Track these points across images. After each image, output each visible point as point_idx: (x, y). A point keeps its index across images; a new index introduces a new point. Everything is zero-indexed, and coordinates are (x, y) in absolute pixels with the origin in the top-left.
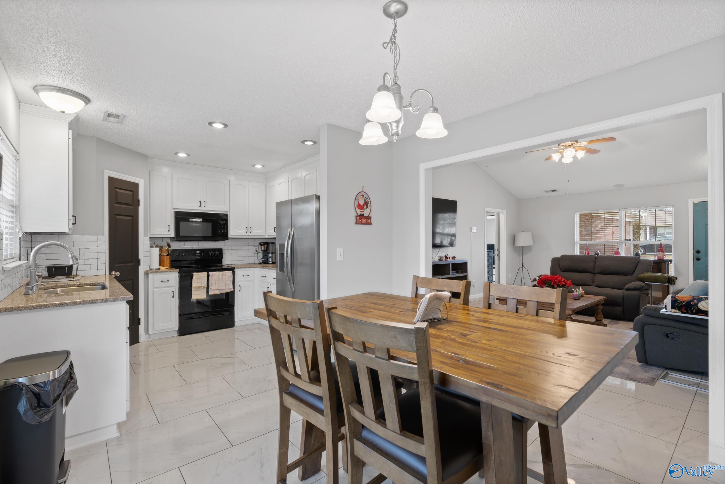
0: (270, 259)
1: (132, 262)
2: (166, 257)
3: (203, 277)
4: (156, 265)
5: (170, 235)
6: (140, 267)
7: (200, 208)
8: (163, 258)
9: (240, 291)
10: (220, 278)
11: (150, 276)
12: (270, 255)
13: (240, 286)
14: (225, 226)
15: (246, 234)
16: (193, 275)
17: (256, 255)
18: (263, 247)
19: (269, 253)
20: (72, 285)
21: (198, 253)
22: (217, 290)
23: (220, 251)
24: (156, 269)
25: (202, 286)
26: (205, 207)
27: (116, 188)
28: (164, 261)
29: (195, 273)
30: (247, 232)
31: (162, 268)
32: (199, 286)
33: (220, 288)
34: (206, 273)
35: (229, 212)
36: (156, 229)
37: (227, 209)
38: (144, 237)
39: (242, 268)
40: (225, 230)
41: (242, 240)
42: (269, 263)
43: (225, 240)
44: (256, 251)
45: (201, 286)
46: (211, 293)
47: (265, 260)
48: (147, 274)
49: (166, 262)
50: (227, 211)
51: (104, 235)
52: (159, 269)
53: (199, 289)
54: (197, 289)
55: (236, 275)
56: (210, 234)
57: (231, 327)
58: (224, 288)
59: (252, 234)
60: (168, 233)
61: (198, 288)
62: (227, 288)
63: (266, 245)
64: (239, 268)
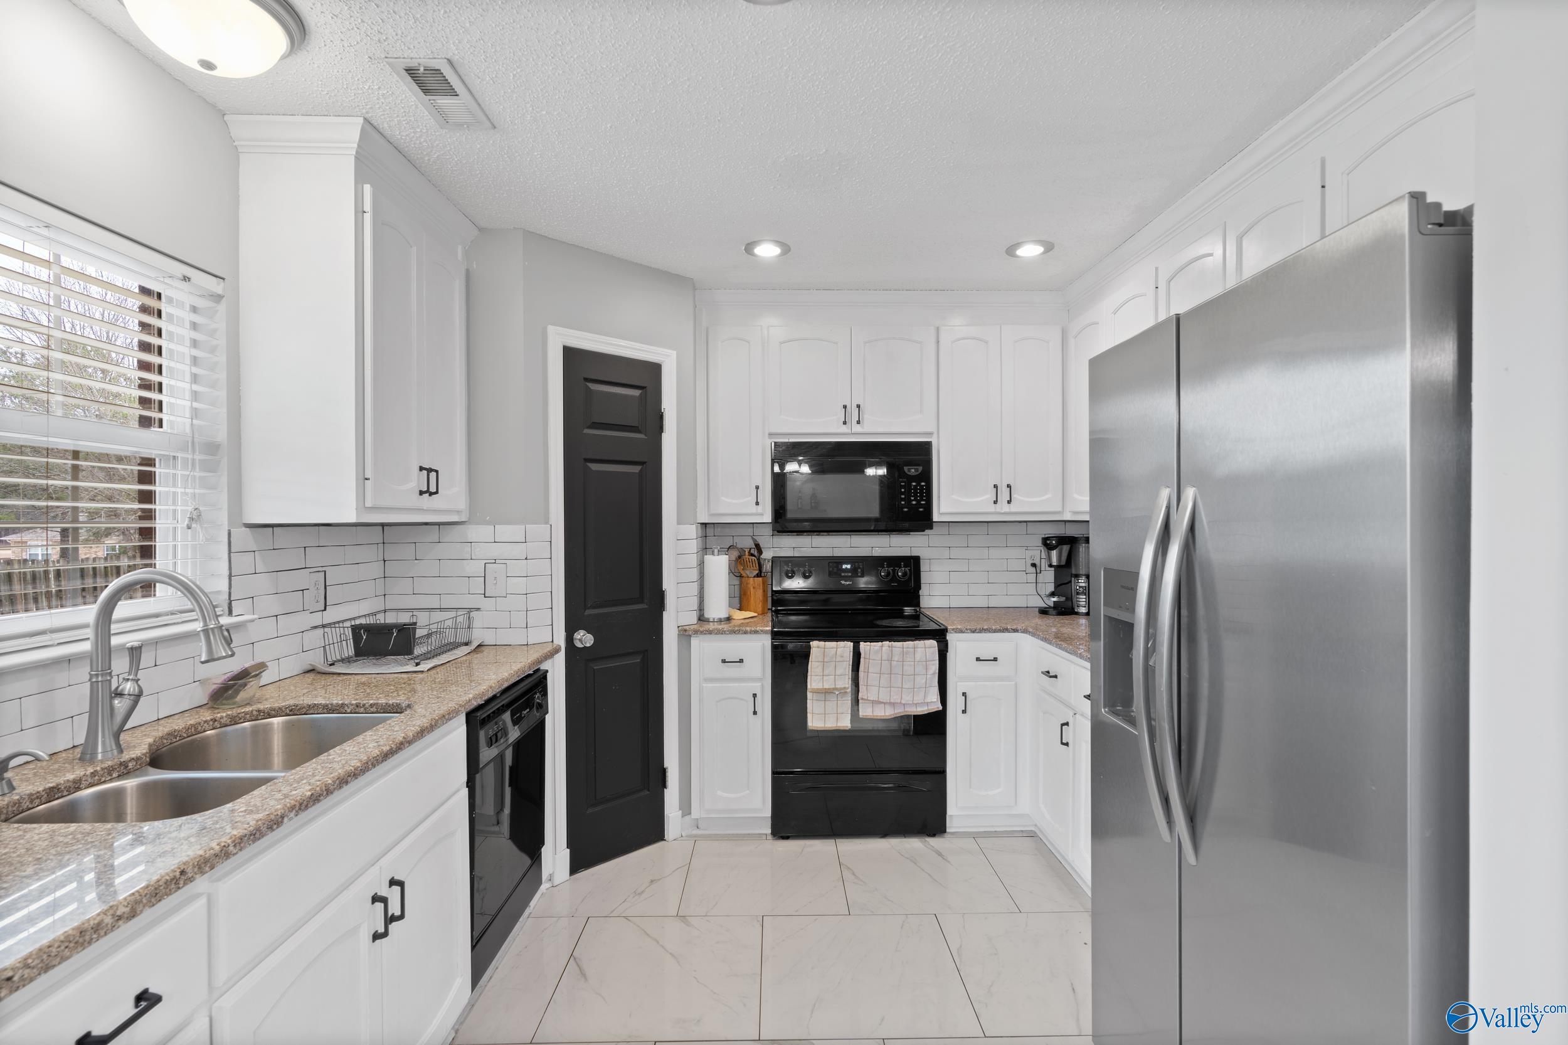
0: (1082, 599)
1: (641, 600)
2: (754, 581)
3: (841, 659)
4: (718, 605)
5: (762, 515)
6: (664, 613)
7: (844, 429)
8: (747, 584)
9: (964, 712)
10: (894, 663)
11: (695, 642)
12: (1082, 582)
13: (964, 694)
14: (923, 484)
15: (992, 508)
16: (809, 647)
17: (1032, 578)
18: (1054, 553)
19: (1077, 576)
20: (338, 705)
21: (846, 570)
22: (885, 703)
23: (913, 563)
24: (720, 621)
25: (836, 689)
26: (858, 422)
27: (586, 380)
28: (749, 593)
29: (814, 644)
30: (995, 502)
31: (739, 615)
32: (826, 686)
33: (895, 698)
34: (850, 645)
35: (935, 436)
36: (723, 498)
37: (931, 428)
38: (679, 523)
39: (973, 632)
40: (921, 496)
41: (985, 527)
42: (1077, 613)
43: (924, 531)
44: (1034, 565)
45: (833, 686)
46: (865, 711)
47: (1063, 599)
48: (685, 634)
49: (752, 599)
50: (931, 434)
51: (547, 523)
52: (729, 619)
53: (827, 695)
54: (822, 697)
55: (950, 656)
56: (874, 511)
57: (933, 835)
58: (907, 698)
59: (1013, 508)
60: (753, 509)
61: (826, 693)
62: (919, 699)
63: (1066, 549)
64: (961, 631)
